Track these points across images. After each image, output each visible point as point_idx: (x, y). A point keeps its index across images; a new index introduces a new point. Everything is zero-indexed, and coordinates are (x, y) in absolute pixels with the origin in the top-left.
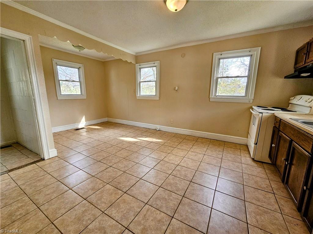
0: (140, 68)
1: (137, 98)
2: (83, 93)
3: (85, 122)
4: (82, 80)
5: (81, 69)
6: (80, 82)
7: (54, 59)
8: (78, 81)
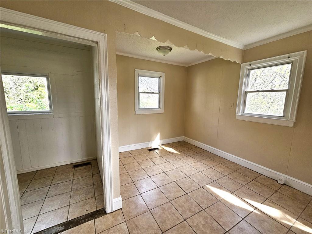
0: (249, 70)
1: (237, 118)
2: (161, 106)
3: (160, 141)
4: (161, 92)
5: (161, 79)
6: (159, 93)
7: (136, 69)
8: (158, 92)
